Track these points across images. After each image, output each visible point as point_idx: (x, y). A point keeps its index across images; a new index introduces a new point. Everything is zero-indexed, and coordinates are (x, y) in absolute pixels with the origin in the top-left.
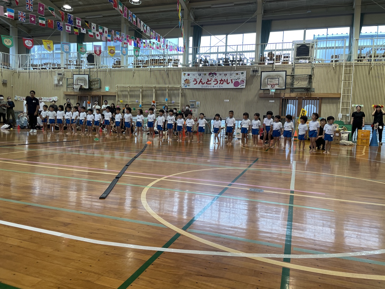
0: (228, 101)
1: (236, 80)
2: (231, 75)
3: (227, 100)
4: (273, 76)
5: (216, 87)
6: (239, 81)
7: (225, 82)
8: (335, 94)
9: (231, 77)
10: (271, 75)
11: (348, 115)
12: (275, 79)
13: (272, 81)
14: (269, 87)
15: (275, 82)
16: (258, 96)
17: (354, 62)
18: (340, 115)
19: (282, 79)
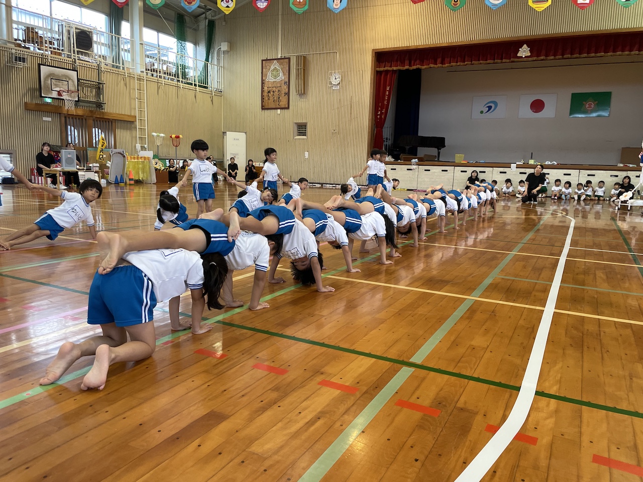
4: (58, 76)
8: (128, 116)
10: (56, 73)
11: (146, 146)
12: (62, 83)
13: (58, 83)
14: (55, 95)
15: (63, 87)
16: (23, 107)
17: (145, 76)
18: (138, 146)
19: (72, 83)
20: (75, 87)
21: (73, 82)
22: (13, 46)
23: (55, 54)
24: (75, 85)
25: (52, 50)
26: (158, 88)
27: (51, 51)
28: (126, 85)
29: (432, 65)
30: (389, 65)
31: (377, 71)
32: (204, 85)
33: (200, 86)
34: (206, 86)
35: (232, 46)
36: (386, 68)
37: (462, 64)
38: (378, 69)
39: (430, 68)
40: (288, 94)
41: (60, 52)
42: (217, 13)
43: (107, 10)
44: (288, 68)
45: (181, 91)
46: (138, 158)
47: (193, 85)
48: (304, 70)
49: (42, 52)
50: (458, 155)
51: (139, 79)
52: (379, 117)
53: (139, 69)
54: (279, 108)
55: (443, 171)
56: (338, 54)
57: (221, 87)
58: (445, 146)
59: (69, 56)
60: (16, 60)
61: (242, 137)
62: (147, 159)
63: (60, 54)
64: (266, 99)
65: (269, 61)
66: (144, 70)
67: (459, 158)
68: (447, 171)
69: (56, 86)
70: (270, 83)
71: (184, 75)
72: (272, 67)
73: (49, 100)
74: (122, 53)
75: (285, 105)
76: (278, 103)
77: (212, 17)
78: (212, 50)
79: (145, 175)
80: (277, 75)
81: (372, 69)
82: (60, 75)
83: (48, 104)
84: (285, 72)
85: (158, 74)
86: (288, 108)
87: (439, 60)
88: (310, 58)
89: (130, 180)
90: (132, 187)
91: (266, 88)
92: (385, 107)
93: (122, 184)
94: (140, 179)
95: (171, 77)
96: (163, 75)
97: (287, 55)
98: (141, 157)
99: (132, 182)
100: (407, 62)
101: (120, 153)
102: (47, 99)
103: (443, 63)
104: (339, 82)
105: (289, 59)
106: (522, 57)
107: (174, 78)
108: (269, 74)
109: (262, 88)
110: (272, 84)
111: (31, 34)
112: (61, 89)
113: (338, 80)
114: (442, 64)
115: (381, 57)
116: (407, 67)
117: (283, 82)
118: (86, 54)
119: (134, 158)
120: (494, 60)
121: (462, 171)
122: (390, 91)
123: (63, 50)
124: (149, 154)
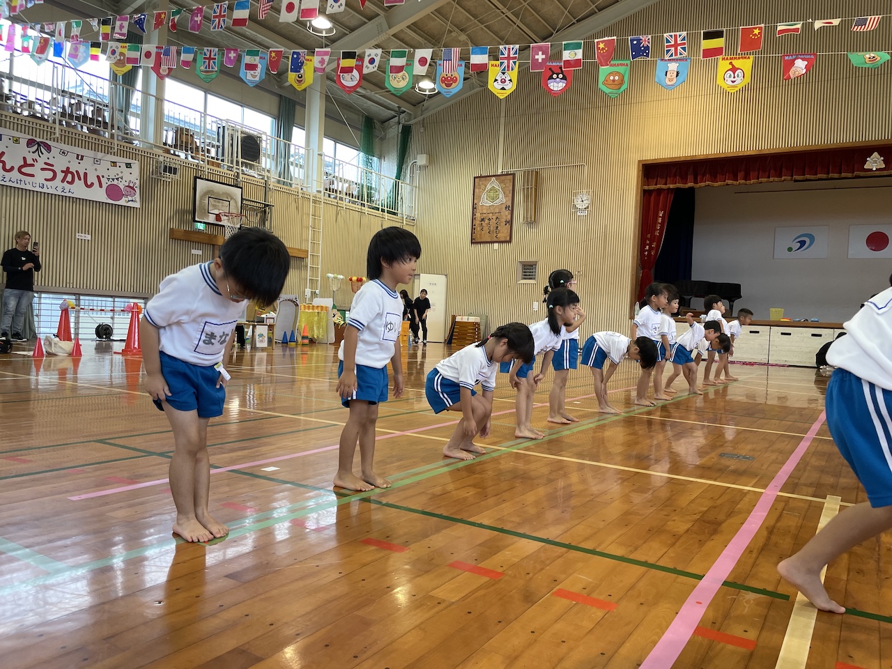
0: (89, 237)
1: (113, 179)
2: (96, 161)
3: (83, 235)
4: (218, 193)
5: (51, 188)
6: (122, 187)
7: (80, 179)
8: (298, 249)
9: (96, 170)
10: (215, 191)
11: (317, 291)
12: (222, 203)
13: (217, 204)
14: (212, 219)
15: (222, 208)
16: (167, 234)
17: (322, 197)
18: (308, 291)
19: (235, 204)
20: (238, 210)
21: (236, 202)
22: (160, 152)
23: (213, 164)
24: (237, 207)
25: (210, 159)
26: (337, 214)
27: (208, 161)
28: (297, 208)
29: (730, 182)
30: (664, 181)
31: (644, 190)
32: (393, 211)
33: (388, 212)
34: (396, 211)
35: (432, 159)
36: (658, 186)
37: (776, 179)
38: (646, 188)
39: (727, 185)
40: (510, 222)
41: (219, 162)
42: (413, 117)
43: (275, 111)
44: (511, 188)
45: (365, 219)
46: (313, 309)
47: (380, 210)
48: (535, 189)
49: (198, 162)
50: (774, 310)
51: (315, 201)
52: (646, 253)
53: (315, 187)
54: (496, 242)
55: (751, 332)
56: (586, 168)
57: (414, 214)
58: (741, 297)
59: (230, 168)
60: (165, 171)
61: (440, 280)
62: (324, 309)
63: (218, 165)
64: (479, 229)
65: (482, 179)
66: (322, 189)
67: (776, 313)
68: (758, 332)
69: (215, 207)
70: (484, 207)
71: (370, 196)
72: (489, 187)
73: (201, 226)
74: (291, 168)
75: (506, 237)
76: (495, 235)
77: (405, 121)
78: (404, 166)
79: (321, 332)
80: (494, 198)
81: (637, 188)
82: (221, 193)
83: (199, 232)
84: (507, 192)
85: (338, 195)
86: (510, 241)
87: (741, 175)
88: (544, 174)
89: (304, 338)
90: (305, 348)
91: (478, 215)
92: (656, 239)
93: (293, 344)
94: (315, 337)
95: (354, 199)
96: (344, 197)
97: (511, 170)
98: (318, 307)
99: (306, 341)
100: (690, 177)
101: (291, 301)
102: (199, 224)
103: (746, 178)
104: (587, 205)
105: (514, 175)
106: (871, 170)
107: (357, 200)
108: (484, 196)
109: (473, 214)
110: (487, 210)
111: (184, 138)
112: (221, 211)
113: (586, 203)
114: (746, 180)
115: (650, 171)
116: (690, 184)
117: (504, 206)
118: (251, 167)
119: (309, 309)
120: (828, 173)
121: (782, 334)
122: (663, 217)
123: (223, 161)
124: (328, 302)
